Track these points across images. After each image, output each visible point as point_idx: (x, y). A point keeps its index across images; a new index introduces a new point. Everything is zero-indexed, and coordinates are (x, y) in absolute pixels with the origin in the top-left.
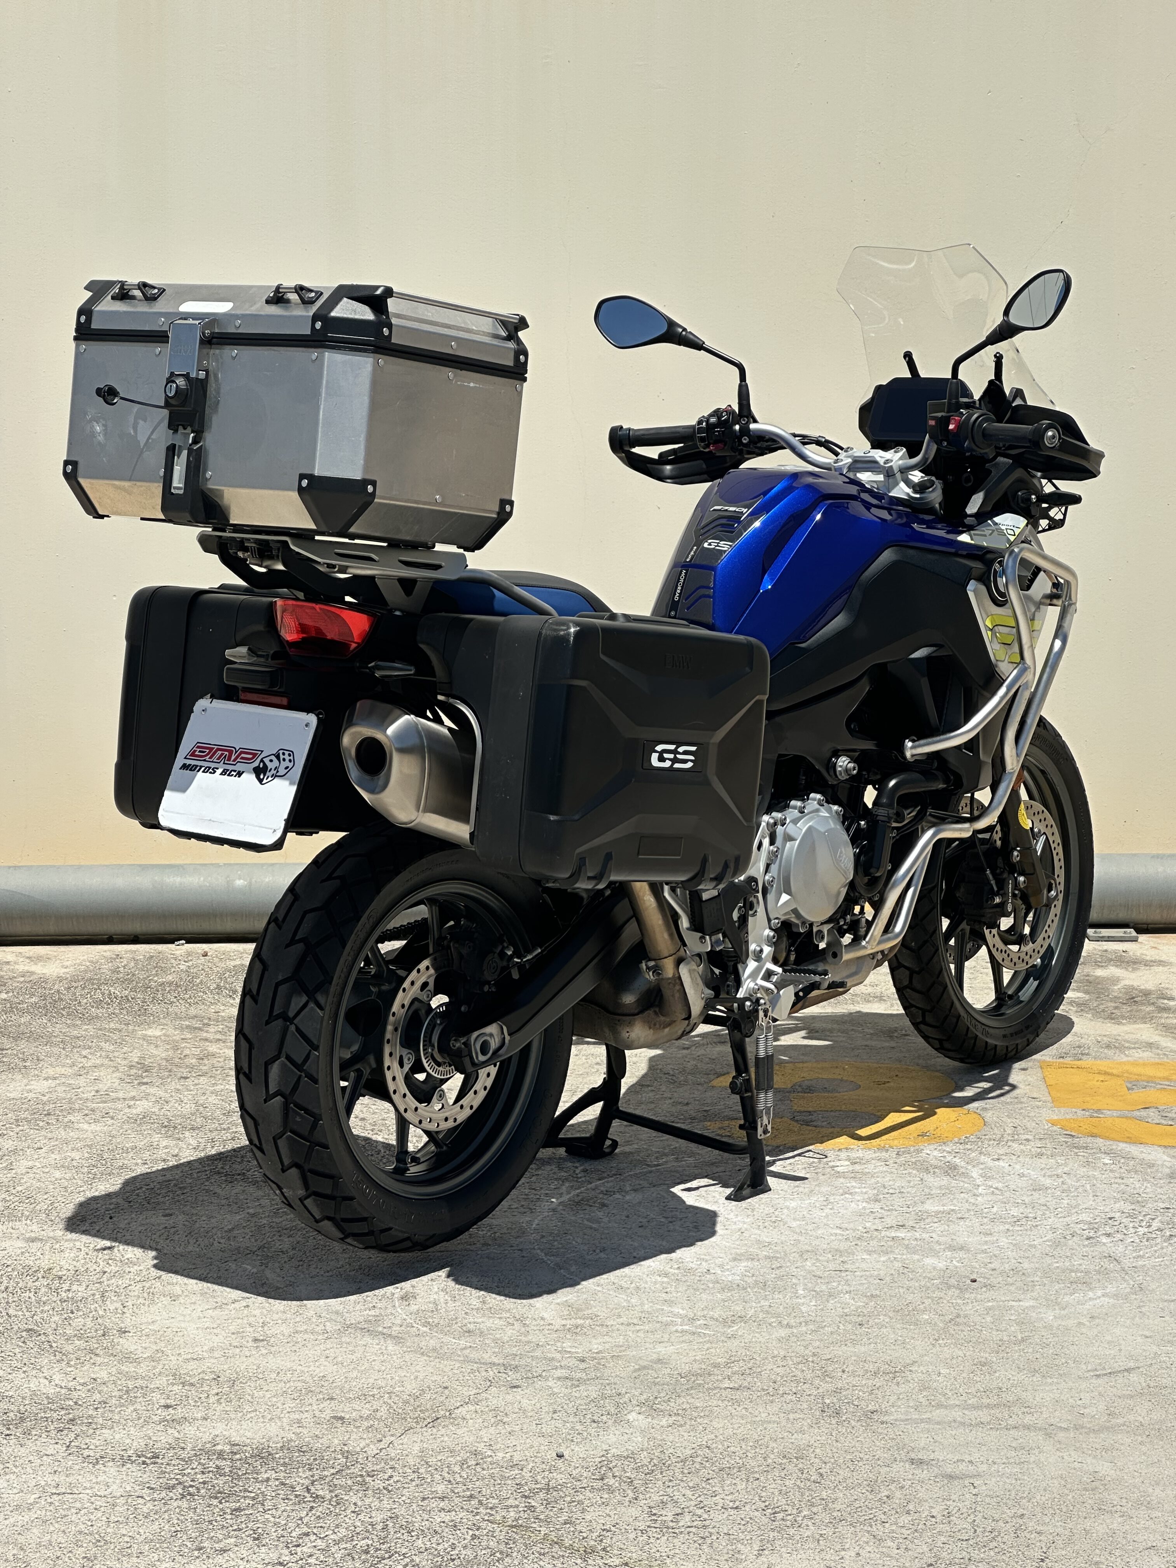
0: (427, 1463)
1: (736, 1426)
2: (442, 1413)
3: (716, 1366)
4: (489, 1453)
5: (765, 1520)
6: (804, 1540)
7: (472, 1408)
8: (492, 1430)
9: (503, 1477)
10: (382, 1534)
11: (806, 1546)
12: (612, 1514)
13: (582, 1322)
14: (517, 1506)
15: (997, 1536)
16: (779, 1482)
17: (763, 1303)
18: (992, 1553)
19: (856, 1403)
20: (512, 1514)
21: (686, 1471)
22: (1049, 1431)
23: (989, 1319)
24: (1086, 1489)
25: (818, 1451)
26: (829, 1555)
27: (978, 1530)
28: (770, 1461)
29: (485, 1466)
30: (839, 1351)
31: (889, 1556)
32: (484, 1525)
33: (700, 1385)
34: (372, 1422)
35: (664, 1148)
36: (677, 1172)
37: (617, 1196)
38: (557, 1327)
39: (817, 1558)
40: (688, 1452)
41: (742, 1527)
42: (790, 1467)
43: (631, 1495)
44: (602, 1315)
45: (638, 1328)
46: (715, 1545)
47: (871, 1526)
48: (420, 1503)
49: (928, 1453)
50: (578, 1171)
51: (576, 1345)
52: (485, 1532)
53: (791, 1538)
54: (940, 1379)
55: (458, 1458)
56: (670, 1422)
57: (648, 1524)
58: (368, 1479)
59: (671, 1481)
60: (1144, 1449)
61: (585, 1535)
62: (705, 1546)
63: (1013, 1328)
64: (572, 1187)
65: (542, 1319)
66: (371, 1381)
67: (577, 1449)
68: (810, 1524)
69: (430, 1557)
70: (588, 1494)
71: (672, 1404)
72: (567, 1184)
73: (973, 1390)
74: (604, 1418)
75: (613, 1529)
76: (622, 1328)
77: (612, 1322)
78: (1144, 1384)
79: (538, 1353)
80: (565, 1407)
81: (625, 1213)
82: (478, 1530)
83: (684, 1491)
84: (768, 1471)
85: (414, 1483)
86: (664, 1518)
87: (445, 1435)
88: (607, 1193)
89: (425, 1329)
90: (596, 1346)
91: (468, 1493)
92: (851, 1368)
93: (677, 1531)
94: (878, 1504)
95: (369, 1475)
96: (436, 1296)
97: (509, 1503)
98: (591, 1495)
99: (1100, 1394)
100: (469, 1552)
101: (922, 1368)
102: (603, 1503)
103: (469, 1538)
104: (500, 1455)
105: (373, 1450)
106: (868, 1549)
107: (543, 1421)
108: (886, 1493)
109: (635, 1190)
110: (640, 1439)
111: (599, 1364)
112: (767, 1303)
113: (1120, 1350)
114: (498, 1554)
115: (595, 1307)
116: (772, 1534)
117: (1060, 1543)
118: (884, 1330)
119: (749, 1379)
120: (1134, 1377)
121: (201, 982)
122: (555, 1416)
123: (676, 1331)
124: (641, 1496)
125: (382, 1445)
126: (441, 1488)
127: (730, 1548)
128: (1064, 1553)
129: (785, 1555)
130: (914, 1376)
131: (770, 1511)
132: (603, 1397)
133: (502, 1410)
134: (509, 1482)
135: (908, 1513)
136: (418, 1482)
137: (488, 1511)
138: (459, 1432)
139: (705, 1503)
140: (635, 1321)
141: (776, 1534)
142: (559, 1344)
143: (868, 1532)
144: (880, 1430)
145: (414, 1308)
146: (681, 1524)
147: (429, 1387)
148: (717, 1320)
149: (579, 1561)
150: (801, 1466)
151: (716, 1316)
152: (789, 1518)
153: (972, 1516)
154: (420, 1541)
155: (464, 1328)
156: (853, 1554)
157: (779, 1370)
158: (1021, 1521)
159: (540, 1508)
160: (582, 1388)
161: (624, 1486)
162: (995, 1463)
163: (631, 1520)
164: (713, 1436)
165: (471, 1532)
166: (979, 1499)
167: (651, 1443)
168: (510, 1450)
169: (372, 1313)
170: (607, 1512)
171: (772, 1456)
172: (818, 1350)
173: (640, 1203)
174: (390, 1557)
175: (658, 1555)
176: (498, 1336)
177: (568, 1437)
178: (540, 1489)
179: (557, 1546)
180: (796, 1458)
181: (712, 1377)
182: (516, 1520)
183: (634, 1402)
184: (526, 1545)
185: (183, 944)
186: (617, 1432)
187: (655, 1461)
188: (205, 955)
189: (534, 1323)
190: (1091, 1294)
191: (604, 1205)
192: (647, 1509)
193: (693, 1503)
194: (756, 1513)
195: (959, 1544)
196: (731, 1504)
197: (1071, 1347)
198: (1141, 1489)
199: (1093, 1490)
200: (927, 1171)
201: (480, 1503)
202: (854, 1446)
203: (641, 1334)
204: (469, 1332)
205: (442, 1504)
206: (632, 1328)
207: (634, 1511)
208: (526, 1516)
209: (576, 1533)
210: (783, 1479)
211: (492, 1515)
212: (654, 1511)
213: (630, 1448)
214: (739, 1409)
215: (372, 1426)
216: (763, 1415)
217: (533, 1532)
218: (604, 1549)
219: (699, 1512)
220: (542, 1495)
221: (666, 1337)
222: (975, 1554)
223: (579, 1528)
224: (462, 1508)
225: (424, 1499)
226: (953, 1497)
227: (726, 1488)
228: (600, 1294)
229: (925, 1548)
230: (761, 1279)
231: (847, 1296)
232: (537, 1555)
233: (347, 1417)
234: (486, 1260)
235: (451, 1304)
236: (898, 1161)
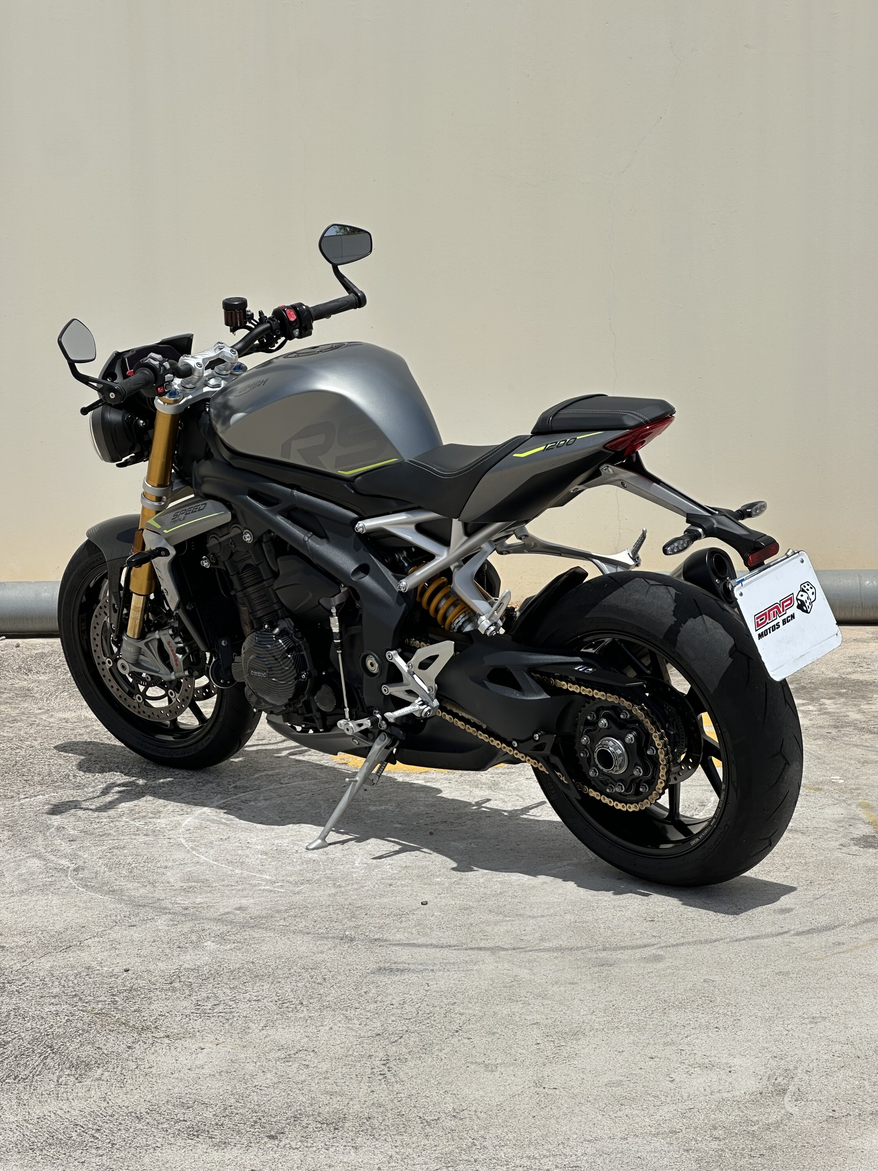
0: (52, 974)
1: (277, 949)
2: (75, 943)
3: (278, 912)
4: (98, 968)
5: (275, 1007)
6: (297, 1020)
7: (97, 939)
8: (106, 954)
9: (102, 983)
10: (4, 1019)
11: (297, 1024)
12: (169, 1005)
13: (196, 884)
14: (105, 1001)
15: (431, 1016)
16: (294, 984)
17: (327, 872)
18: (424, 1027)
19: (367, 934)
20: (100, 1006)
21: (231, 978)
22: (494, 950)
23: (481, 880)
24: (505, 987)
25: (328, 964)
26: (312, 1029)
27: (420, 1012)
28: (292, 971)
29: (92, 976)
30: (368, 901)
31: (352, 1029)
32: (77, 1013)
33: (262, 924)
34: (23, 949)
35: (297, 772)
36: (300, 788)
37: (252, 803)
38: (177, 888)
39: (302, 1031)
40: (238, 966)
41: (257, 1012)
42: (306, 975)
43: (187, 992)
44: (211, 880)
45: (233, 888)
46: (234, 1023)
47: (347, 1011)
48: (38, 1000)
49: (405, 965)
50: (230, 787)
51: (185, 899)
52: (77, 1017)
53: (288, 1018)
54: (432, 919)
55: (75, 971)
56: (233, 947)
57: (192, 1011)
58: (7, 985)
59: (218, 984)
60: (556, 961)
61: (145, 1018)
62: (227, 1025)
63: (496, 887)
64: (222, 798)
65: (168, 882)
66: (33, 923)
67: (160, 964)
68: (305, 1010)
69: (33, 1033)
70: (158, 993)
71: (237, 936)
72: (219, 796)
73: (451, 926)
74: (187, 945)
75: (167, 1014)
76: (223, 888)
77: (217, 884)
78: (572, 920)
79: (157, 905)
80: (163, 938)
81: (253, 814)
82: (72, 1016)
83: (225, 990)
84: (288, 977)
85: (38, 988)
86: (205, 1007)
87: (71, 957)
88: (245, 802)
89: (83, 889)
90: (199, 900)
91: (74, 993)
92: (373, 912)
93: (210, 1015)
94: (357, 997)
95: (8, 983)
96: (98, 869)
97: (100, 999)
98: (159, 993)
99: (539, 927)
100: (61, 1030)
101: (422, 912)
102: (166, 998)
103: (64, 1021)
104: (106, 969)
105: (18, 966)
106: (339, 1025)
107: (144, 947)
108: (365, 990)
109: (266, 800)
110: (207, 958)
111: (197, 911)
112: (330, 872)
113: (565, 899)
114: (80, 1032)
115: (208, 875)
116: (276, 1016)
117: (474, 1020)
118: (405, 888)
119: (297, 920)
120: (568, 917)
121: (8, 665)
122: (153, 944)
123: (260, 890)
124: (194, 994)
125: (25, 964)
126: (55, 991)
127: (244, 1025)
128: (474, 1026)
129: (279, 1029)
130: (414, 917)
131: (280, 1002)
132: (192, 932)
133: (118, 940)
134: (105, 986)
135: (376, 1002)
136: (41, 987)
137: (84, 1004)
138: (82, 955)
139: (237, 997)
140: (233, 884)
141: (279, 1016)
142: (174, 899)
143: (343, 1014)
144: (377, 951)
145: (80, 876)
146: (215, 1011)
147: (72, 927)
148: (291, 883)
149: (136, 1034)
150: (313, 974)
151: (291, 879)
152: (292, 1006)
153: (419, 1005)
154: (29, 1024)
155: (111, 889)
156: (328, 1028)
157: (322, 914)
158: (452, 1007)
159: (122, 1002)
160: (179, 926)
161: (185, 988)
162: (448, 971)
163: (182, 1008)
164: (259, 956)
165: (67, 1018)
166: (428, 993)
167: (214, 961)
168: (114, 965)
169: (50, 880)
170: (167, 1004)
171: (295, 968)
172: (354, 901)
173: (266, 808)
174: (5, 1033)
175: (192, 1030)
176: (132, 894)
177: (158, 957)
178: (125, 990)
179: (123, 1026)
180: (312, 969)
181: (273, 919)
182: (101, 1010)
183: (212, 935)
184: (102, 1026)
185: (4, 639)
186: (192, 954)
187: (212, 972)
188: (18, 646)
189: (162, 885)
190: (559, 864)
191: (240, 809)
192: (195, 1002)
193: (229, 998)
194: (271, 1004)
195: (403, 1021)
196: (255, 998)
197: (531, 898)
198: (544, 986)
199: (510, 987)
200: (477, 786)
201: (80, 999)
202: (355, 961)
203: (234, 892)
204: (114, 891)
205: (53, 1001)
206: (229, 888)
207: (185, 1004)
208: (109, 1007)
209: (140, 1018)
210: (297, 982)
211: (85, 1007)
212: (199, 1003)
213: (199, 964)
214: (283, 938)
215: (22, 952)
216: (299, 942)
217: (110, 1017)
218: (156, 1028)
219: (231, 1003)
220: (125, 994)
221: (251, 893)
222: (411, 1028)
223: (142, 1014)
224: (66, 1002)
225: (42, 997)
226: (411, 993)
227: (255, 988)
228: (215, 867)
229: (379, 1024)
230: (332, 856)
231: (388, 867)
232: (108, 1031)
233: (8, 946)
234: (143, 845)
235: (107, 873)
236: (459, 780)
